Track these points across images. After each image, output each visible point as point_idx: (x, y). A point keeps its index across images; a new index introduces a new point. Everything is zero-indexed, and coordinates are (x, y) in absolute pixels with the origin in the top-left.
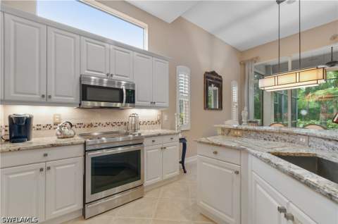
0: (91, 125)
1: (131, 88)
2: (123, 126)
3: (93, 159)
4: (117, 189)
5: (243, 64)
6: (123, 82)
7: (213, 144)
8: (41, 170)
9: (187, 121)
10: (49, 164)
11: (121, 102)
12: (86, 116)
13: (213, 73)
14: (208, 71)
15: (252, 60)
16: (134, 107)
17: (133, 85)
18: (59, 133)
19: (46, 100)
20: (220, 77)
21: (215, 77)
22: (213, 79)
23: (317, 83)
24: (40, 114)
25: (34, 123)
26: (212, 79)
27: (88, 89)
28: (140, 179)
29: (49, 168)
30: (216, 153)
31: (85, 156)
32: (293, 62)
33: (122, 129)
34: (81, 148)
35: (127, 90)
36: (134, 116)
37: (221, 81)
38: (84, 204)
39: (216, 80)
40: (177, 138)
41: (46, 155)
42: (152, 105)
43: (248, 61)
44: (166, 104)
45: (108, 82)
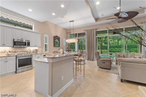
3: (19, 59)
4: (26, 67)
5: (67, 33)
8: (5, 62)
10: (7, 60)
11: (26, 45)
12: (14, 49)
13: (57, 36)
14: (55, 36)
16: (29, 47)
17: (29, 41)
18: (7, 54)
19: (4, 45)
21: (57, 37)
22: (56, 38)
27: (16, 43)
29: (7, 61)
31: (16, 59)
32: (78, 34)
34: (15, 57)
35: (27, 43)
36: (29, 49)
37: (59, 38)
38: (16, 70)
40: (43, 55)
41: (6, 58)
42: (35, 46)
44: (40, 46)
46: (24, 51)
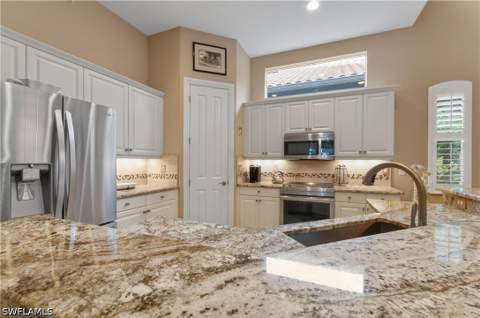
1: (329, 139)
3: (286, 202)
6: (320, 134)
8: (256, 201)
11: (317, 153)
17: (332, 136)
24: (266, 166)
25: (262, 171)
27: (289, 145)
29: (260, 201)
35: (323, 141)
41: (258, 192)
42: (362, 155)
46: (326, 176)
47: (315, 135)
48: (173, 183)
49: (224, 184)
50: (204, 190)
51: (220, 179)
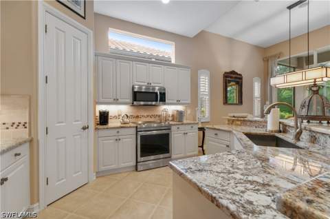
0: (137, 117)
1: (163, 92)
2: (157, 118)
3: (141, 136)
5: (266, 60)
6: (157, 88)
7: (215, 129)
8: (116, 140)
9: (207, 114)
10: (119, 137)
11: (157, 101)
13: (233, 72)
14: (228, 71)
15: (275, 56)
16: (165, 104)
17: (165, 89)
18: (122, 121)
19: (116, 102)
20: (240, 75)
21: (234, 76)
22: (233, 78)
23: (322, 81)
24: (112, 110)
25: (110, 115)
26: (231, 77)
27: (137, 94)
28: (168, 152)
29: (119, 139)
30: (216, 134)
31: (137, 134)
33: (157, 120)
34: (135, 129)
35: (160, 93)
36: (165, 110)
37: (241, 79)
38: (137, 162)
39: (236, 78)
40: (196, 127)
41: (118, 132)
42: (178, 103)
43: (271, 57)
44: (189, 102)
45: (146, 88)
46: (155, 116)
47: (154, 89)
48: (23, 134)
49: (84, 128)
50: (64, 138)
51: (81, 124)
